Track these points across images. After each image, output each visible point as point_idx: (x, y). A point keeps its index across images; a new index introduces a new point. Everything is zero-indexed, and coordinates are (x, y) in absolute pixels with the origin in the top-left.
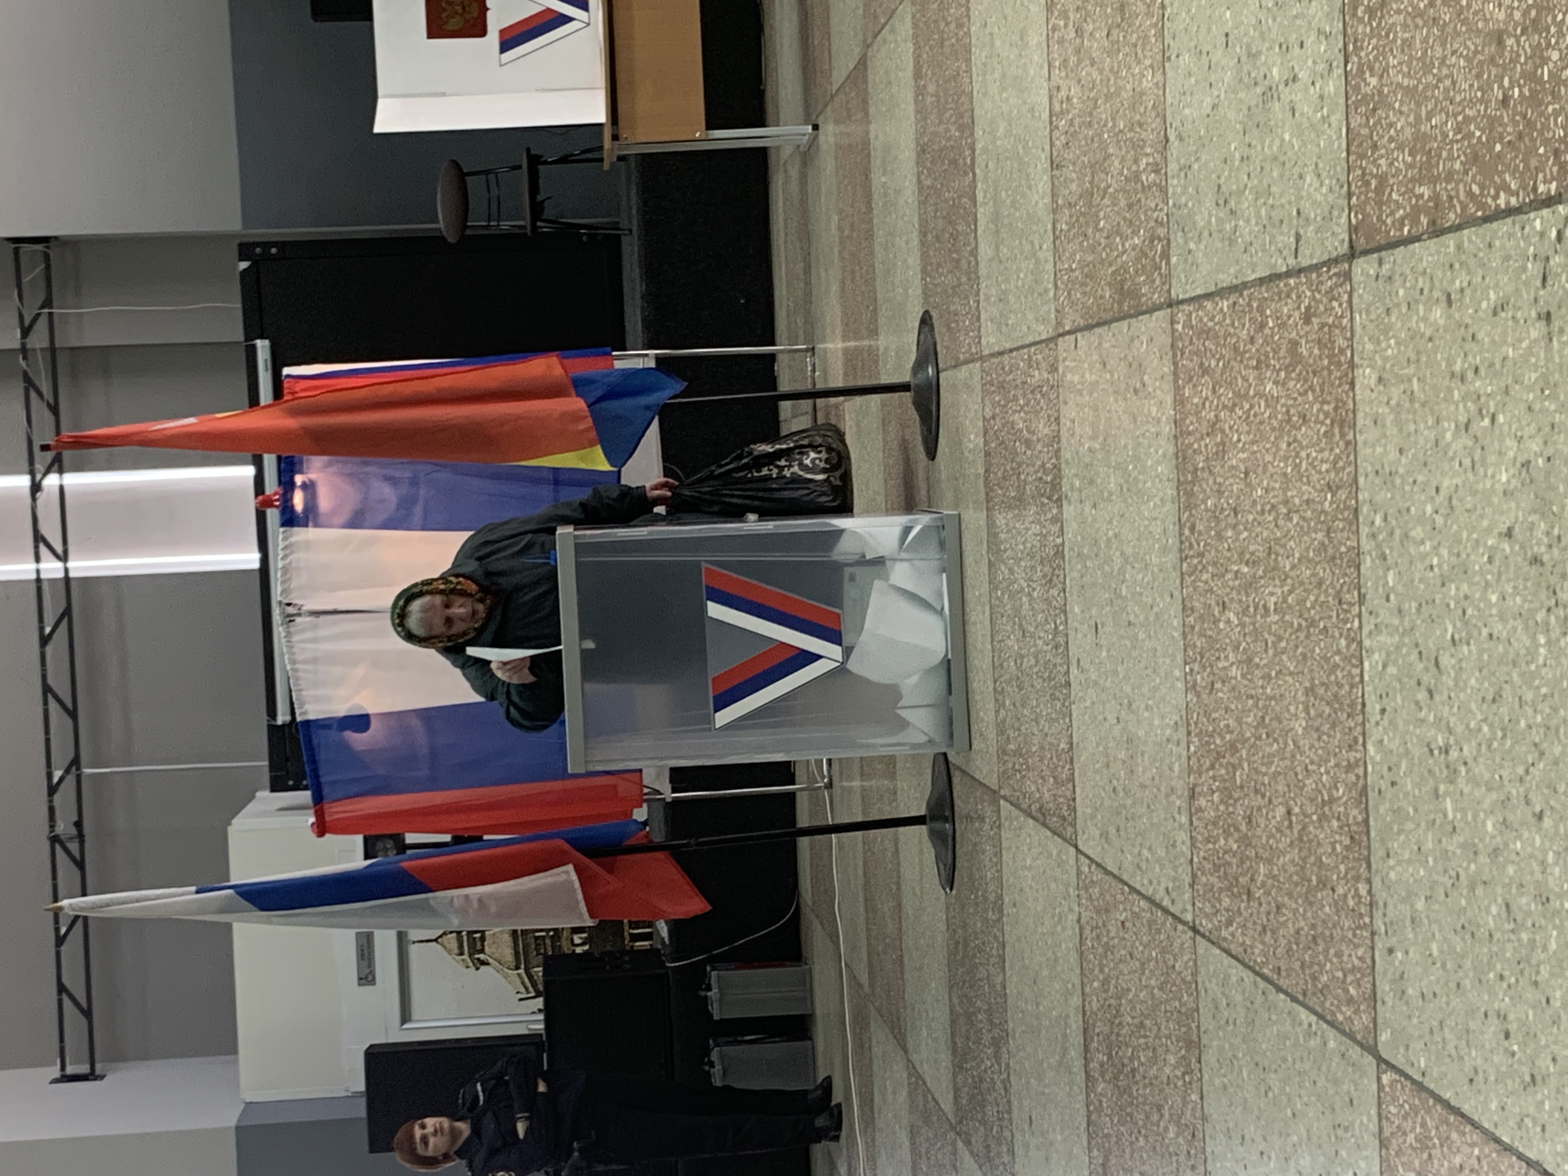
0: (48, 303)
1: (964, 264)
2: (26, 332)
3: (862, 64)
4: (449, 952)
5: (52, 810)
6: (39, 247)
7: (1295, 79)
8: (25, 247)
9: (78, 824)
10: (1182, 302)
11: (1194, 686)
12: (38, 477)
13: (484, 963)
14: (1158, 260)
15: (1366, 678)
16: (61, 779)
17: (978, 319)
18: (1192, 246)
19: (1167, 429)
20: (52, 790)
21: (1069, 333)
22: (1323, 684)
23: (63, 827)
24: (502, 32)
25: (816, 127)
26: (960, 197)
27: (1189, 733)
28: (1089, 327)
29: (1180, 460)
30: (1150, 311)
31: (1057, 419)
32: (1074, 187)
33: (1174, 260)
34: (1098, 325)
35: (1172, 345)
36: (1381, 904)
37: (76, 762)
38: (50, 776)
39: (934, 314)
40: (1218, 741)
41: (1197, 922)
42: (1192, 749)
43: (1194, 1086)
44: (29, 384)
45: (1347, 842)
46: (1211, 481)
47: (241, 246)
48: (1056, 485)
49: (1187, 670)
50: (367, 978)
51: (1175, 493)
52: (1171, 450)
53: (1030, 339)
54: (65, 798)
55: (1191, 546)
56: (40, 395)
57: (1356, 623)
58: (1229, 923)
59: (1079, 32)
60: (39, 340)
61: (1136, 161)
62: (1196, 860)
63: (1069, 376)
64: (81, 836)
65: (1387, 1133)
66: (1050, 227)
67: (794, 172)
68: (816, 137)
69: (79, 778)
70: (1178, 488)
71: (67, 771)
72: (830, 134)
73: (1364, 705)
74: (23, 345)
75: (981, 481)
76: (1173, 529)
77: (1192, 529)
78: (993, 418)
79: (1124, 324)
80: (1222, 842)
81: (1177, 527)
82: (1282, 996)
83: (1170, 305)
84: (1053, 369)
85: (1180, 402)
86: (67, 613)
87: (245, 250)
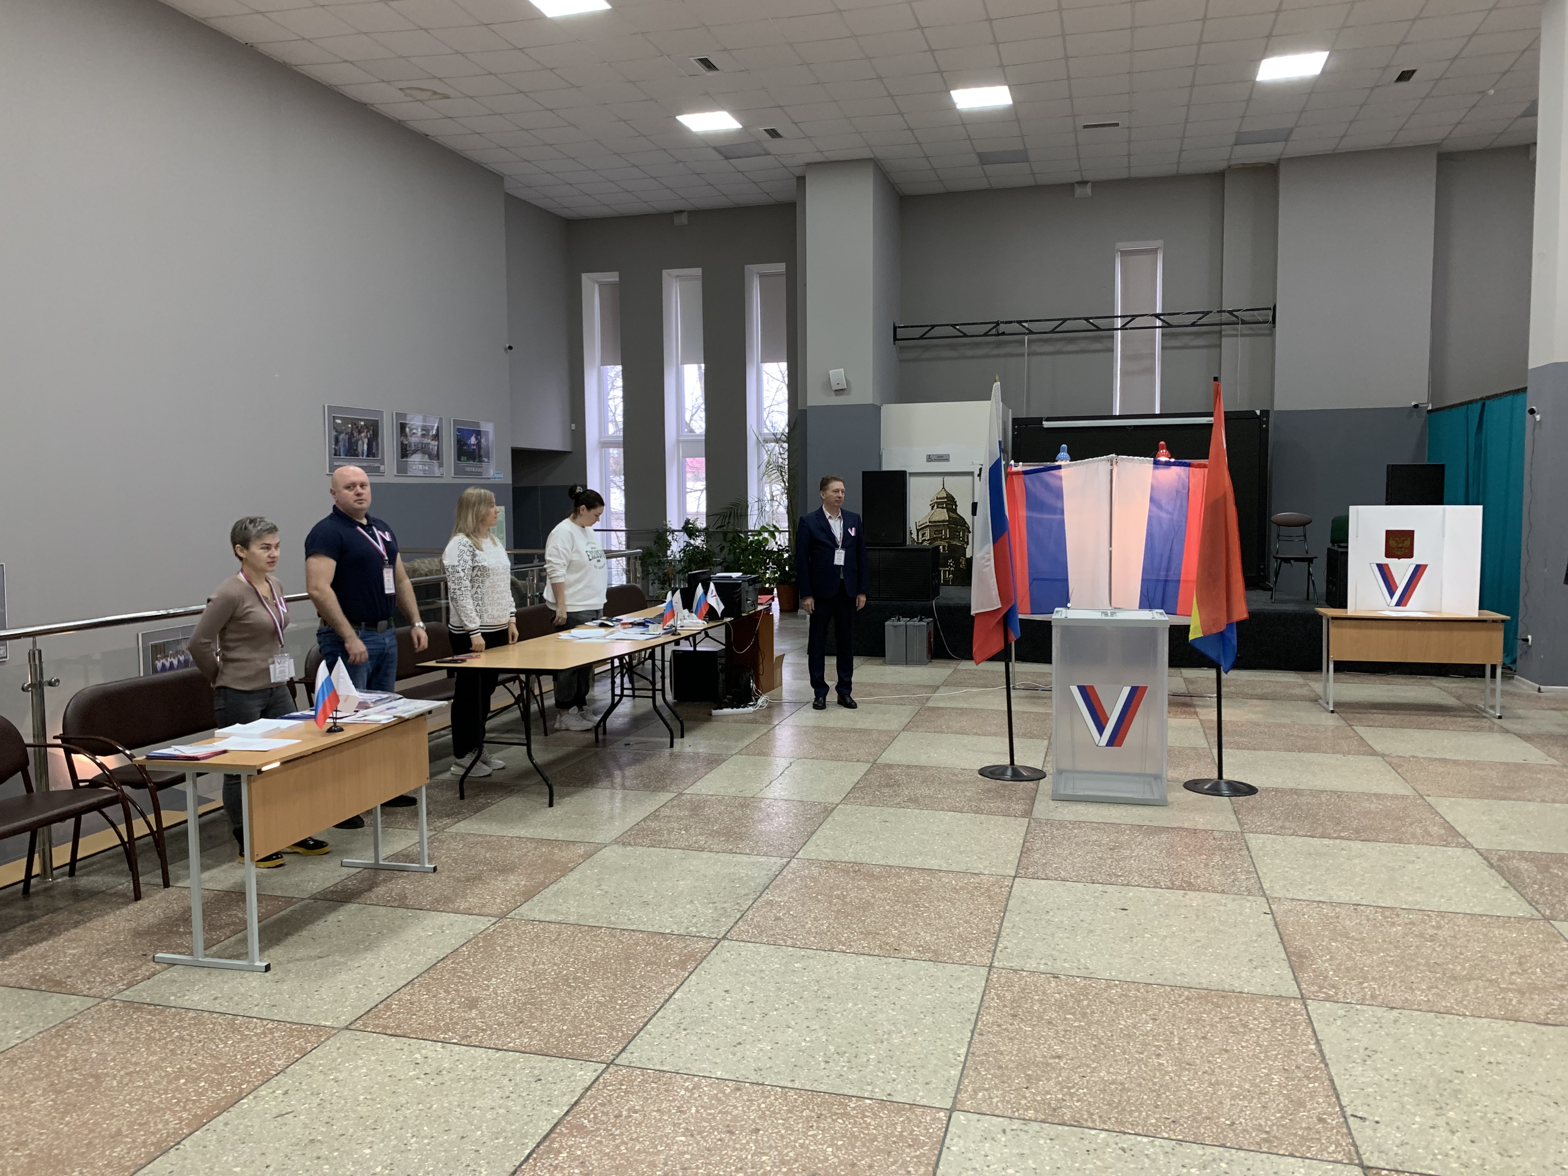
0: (1244, 322)
1: (1287, 824)
2: (1230, 312)
3: (1374, 753)
4: (938, 493)
5: (1010, 322)
6: (1271, 319)
7: (1453, 1132)
8: (1271, 313)
9: (1003, 334)
10: (1306, 1008)
11: (1109, 987)
12: (1162, 317)
13: (933, 507)
14: (1325, 990)
15: (1139, 1138)
16: (1024, 327)
17: (1262, 833)
18: (1339, 1022)
19: (1237, 985)
20: (1020, 322)
21: (1270, 908)
22: (1129, 1098)
23: (1002, 328)
24: (1387, 565)
25: (1332, 712)
26: (1321, 824)
27: (1085, 978)
28: (1276, 925)
29: (1223, 994)
30: (1296, 979)
31: (1223, 892)
32: (1348, 922)
33: (1328, 1004)
34: (1280, 934)
35: (1281, 996)
36: (1026, 1128)
37: (1031, 332)
38: (1026, 321)
39: (1257, 796)
40: (1085, 1003)
41: (995, 970)
42: (1078, 980)
43: (918, 954)
44: (1206, 313)
45: (1053, 1104)
46: (1217, 1019)
47: (1268, 411)
48: (1189, 886)
49: (1117, 982)
50: (930, 458)
51: (1204, 986)
52: (1227, 987)
53: (1260, 874)
54: (1016, 327)
55: (1180, 996)
56: (1200, 319)
57: (1166, 1135)
58: (999, 997)
59: (1433, 938)
60: (1226, 317)
61: (1374, 979)
62: (1025, 973)
63: (1248, 905)
64: (999, 335)
65: (919, 1111)
66: (1322, 899)
67: (1305, 691)
68: (1327, 710)
69: (1024, 334)
70: (1207, 989)
71: (1027, 329)
72: (1330, 721)
73: (1125, 1133)
74: (1224, 311)
75: (1180, 825)
76: (1186, 981)
77: (1188, 998)
78: (1214, 839)
79: (1283, 955)
80: (1037, 998)
81: (1187, 985)
82: (970, 1034)
83: (1302, 998)
84: (1250, 893)
85: (1254, 998)
86: (1099, 329)
87: (1265, 413)
